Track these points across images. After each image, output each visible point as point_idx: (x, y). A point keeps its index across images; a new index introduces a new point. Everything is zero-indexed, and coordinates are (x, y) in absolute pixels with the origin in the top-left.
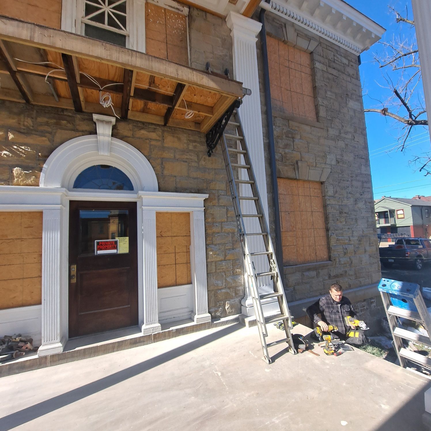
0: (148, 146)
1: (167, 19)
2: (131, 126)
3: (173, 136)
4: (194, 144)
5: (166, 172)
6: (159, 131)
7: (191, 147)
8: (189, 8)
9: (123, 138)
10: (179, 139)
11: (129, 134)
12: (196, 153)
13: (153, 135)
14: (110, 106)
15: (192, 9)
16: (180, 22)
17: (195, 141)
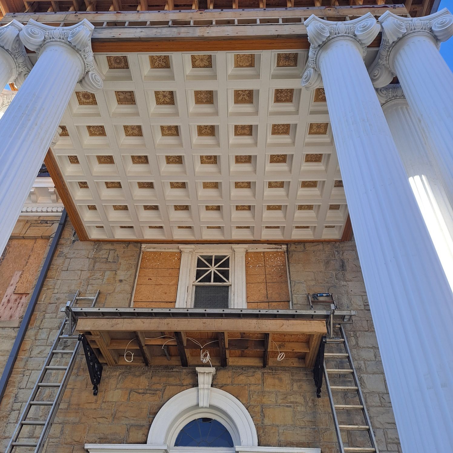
0: (247, 392)
1: (266, 261)
2: (230, 373)
3: (274, 378)
4: (298, 384)
5: (267, 422)
6: (259, 374)
7: (295, 387)
8: (287, 245)
9: (222, 387)
10: (280, 380)
11: (229, 381)
12: (302, 394)
13: (252, 380)
14: (208, 361)
15: (289, 246)
16: (279, 259)
17: (300, 380)
